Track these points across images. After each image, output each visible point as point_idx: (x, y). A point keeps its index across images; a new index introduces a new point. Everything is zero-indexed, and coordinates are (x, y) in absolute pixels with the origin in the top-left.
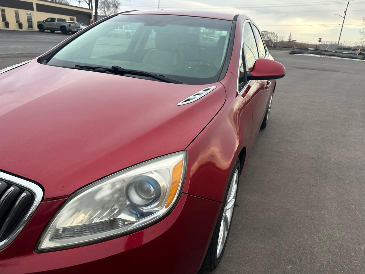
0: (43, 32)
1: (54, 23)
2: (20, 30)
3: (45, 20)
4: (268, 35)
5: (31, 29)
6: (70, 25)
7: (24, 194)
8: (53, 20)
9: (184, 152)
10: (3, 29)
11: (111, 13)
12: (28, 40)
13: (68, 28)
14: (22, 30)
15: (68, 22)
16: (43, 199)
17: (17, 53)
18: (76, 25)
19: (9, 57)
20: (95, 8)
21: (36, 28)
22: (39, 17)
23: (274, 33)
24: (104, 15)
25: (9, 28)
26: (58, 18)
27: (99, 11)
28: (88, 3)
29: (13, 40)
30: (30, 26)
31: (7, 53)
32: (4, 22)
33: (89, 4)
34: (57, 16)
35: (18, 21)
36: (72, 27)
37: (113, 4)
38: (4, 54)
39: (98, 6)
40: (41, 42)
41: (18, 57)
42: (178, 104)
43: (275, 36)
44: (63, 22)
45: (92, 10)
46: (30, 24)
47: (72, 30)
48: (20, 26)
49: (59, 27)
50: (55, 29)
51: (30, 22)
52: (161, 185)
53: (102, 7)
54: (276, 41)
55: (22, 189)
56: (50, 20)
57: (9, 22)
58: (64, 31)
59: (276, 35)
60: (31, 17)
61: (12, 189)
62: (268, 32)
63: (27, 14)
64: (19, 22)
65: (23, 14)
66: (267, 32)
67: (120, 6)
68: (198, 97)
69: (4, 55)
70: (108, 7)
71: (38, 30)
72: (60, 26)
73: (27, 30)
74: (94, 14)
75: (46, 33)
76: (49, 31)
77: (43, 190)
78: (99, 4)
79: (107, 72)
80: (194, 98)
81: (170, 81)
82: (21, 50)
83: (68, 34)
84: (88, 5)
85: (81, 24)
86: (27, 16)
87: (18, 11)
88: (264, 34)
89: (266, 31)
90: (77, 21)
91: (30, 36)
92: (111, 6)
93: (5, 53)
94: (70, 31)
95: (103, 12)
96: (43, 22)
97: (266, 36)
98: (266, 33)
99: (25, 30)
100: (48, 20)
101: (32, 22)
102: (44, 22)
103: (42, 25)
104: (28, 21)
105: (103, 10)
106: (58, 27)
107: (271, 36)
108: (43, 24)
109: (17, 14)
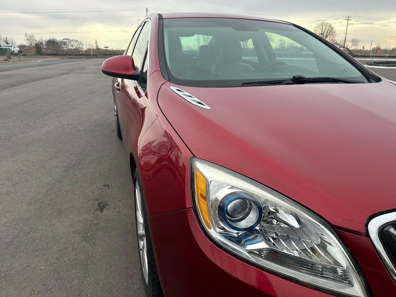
88: (66, 42)
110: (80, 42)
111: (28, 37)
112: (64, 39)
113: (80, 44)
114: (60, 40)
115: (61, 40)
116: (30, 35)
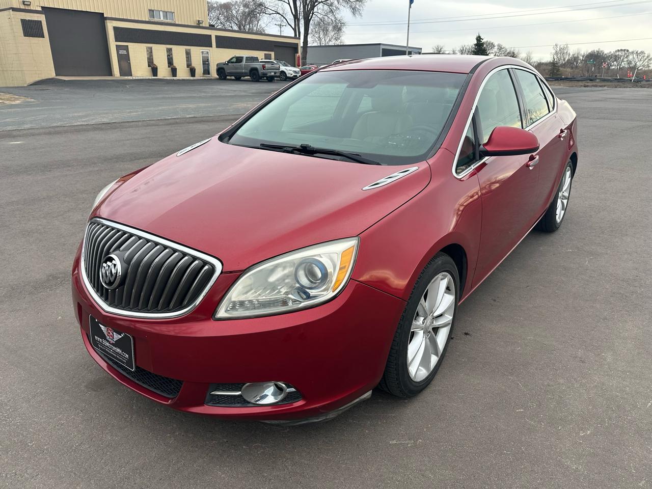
0: (225, 79)
1: (240, 65)
2: (192, 78)
3: (227, 60)
4: (631, 57)
5: (207, 77)
6: (264, 67)
7: (206, 267)
8: (239, 60)
9: (357, 238)
10: (168, 78)
11: (330, 40)
12: (203, 94)
13: (261, 71)
14: (194, 78)
15: (261, 62)
16: (222, 272)
17: (188, 116)
18: (273, 65)
19: (177, 123)
20: (304, 36)
21: (214, 74)
22: (220, 56)
23: (642, 52)
24: (319, 45)
25: (176, 76)
26: (247, 56)
27: (310, 39)
28: (293, 27)
29: (182, 95)
30: (207, 71)
31: (175, 117)
32: (170, 68)
33: (295, 30)
34: (245, 54)
35: (189, 65)
36: (267, 69)
37: (334, 25)
38: (171, 119)
39: (310, 31)
40: (220, 97)
41: (189, 123)
42: (364, 189)
43: (645, 58)
44: (254, 62)
45: (299, 38)
46: (207, 68)
47: (267, 74)
48: (193, 72)
49: (248, 71)
50: (242, 73)
51: (207, 65)
52: (329, 271)
53: (315, 31)
54: (647, 69)
55: (205, 263)
56: (234, 60)
57: (177, 67)
58: (254, 77)
59: (648, 57)
60: (208, 57)
61: (196, 262)
62: (630, 51)
63: (202, 52)
64: (190, 67)
65: (197, 53)
66: (628, 51)
67: (345, 27)
68: (390, 180)
69: (171, 121)
70: (326, 31)
71: (218, 77)
72: (249, 69)
73: (202, 78)
74: (302, 45)
75: (229, 82)
76: (233, 78)
77: (222, 265)
78: (311, 27)
79: (295, 152)
80: (385, 182)
81: (365, 162)
82: (193, 112)
83: (260, 80)
84: (293, 32)
85: (280, 63)
86: (203, 57)
87: (190, 50)
88: (621, 56)
89: (624, 50)
90: (275, 60)
91: (206, 87)
92: (330, 28)
93: (173, 117)
94: (265, 75)
95: (317, 40)
96: (225, 64)
97: (625, 60)
98: (625, 54)
99: (199, 78)
100: (232, 61)
101: (209, 64)
102: (227, 64)
103: (223, 69)
104: (203, 64)
105: (317, 36)
106: (246, 71)
107: (636, 60)
108: (224, 66)
109: (188, 54)
110: (646, 55)
111: (558, 49)
112: (619, 51)
113: (646, 59)
114: (610, 52)
115: (612, 53)
116: (562, 47)
